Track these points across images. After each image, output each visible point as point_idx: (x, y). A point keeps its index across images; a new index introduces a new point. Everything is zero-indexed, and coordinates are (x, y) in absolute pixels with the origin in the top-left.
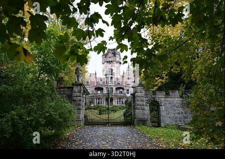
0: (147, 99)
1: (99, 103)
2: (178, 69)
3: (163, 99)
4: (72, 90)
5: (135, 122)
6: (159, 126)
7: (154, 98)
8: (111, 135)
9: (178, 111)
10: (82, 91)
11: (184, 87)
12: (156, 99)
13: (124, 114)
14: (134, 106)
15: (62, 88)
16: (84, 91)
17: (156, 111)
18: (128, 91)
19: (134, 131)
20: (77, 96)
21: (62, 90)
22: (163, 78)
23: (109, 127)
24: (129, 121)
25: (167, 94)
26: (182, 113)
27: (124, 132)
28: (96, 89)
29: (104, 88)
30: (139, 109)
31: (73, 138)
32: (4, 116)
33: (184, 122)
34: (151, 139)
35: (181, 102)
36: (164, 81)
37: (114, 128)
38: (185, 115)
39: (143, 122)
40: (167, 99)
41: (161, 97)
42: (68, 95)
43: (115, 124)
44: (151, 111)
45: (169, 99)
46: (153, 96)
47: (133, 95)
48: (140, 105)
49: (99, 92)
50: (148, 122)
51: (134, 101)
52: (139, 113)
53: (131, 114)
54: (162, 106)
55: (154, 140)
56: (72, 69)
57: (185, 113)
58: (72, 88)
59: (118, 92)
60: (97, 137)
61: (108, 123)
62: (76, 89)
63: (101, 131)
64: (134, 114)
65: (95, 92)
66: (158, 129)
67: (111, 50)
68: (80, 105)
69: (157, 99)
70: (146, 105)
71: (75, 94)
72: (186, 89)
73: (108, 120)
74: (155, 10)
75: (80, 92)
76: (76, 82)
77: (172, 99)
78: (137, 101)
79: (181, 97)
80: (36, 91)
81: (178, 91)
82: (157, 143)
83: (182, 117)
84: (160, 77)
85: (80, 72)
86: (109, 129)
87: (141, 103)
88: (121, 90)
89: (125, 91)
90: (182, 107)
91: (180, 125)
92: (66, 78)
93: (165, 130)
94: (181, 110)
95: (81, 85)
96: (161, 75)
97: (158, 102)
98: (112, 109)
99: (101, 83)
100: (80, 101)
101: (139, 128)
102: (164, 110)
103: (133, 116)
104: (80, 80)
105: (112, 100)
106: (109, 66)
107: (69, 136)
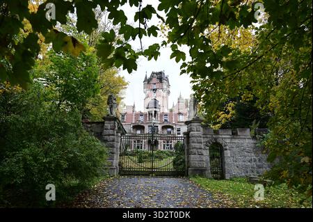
0: (206, 140)
1: (138, 147)
2: (250, 95)
3: (228, 141)
4: (103, 127)
5: (190, 172)
6: (223, 178)
7: (216, 139)
8: (156, 188)
9: (250, 158)
10: (116, 128)
11: (258, 125)
12: (218, 141)
13: (174, 162)
14: (188, 150)
15: (89, 123)
16: (119, 128)
17: (218, 158)
18: (179, 130)
19: (187, 184)
20: (109, 135)
21: (89, 126)
22: (228, 113)
23: (152, 179)
24: (181, 171)
25: (235, 134)
26: (255, 160)
27: (174, 185)
28: (134, 127)
29: (146, 127)
30: (195, 154)
31: (104, 190)
32: (13, 155)
33: (258, 173)
34: (211, 194)
35: (253, 145)
36: (229, 116)
37: (160, 179)
38: (258, 163)
39: (200, 172)
40: (234, 141)
41: (225, 138)
42: (97, 133)
43: (162, 174)
44: (212, 158)
45: (236, 141)
46: (214, 136)
47: (187, 134)
48: (197, 149)
49: (139, 132)
50: (207, 172)
51: (188, 143)
52: (195, 160)
53: (184, 161)
54: (226, 149)
55: (216, 196)
56: (102, 98)
57: (259, 160)
58: (103, 123)
59: (165, 132)
60: (138, 190)
61: (152, 172)
62: (108, 125)
63: (142, 182)
64: (188, 161)
65: (132, 132)
66: (221, 182)
67: (157, 74)
68: (113, 147)
69: (220, 141)
70: (205, 149)
71: (106, 132)
72: (260, 127)
73: (152, 169)
74: (222, 7)
75: (113, 129)
76: (108, 115)
77: (241, 141)
78: (193, 142)
79: (254, 138)
80: (56, 123)
81: (249, 130)
82: (220, 199)
83: (255, 166)
84: (225, 111)
85: (114, 101)
86: (153, 181)
87: (197, 145)
88: (169, 130)
89: (175, 131)
90: (255, 152)
91: (252, 176)
92: (94, 111)
93: (231, 184)
94: (253, 156)
95: (115, 119)
96: (226, 109)
97: (221, 145)
98: (157, 155)
99: (141, 119)
100: (113, 141)
101: (194, 180)
102: (229, 155)
103: (186, 164)
104: (114, 113)
105: (156, 143)
106: (153, 95)
107: (98, 188)
